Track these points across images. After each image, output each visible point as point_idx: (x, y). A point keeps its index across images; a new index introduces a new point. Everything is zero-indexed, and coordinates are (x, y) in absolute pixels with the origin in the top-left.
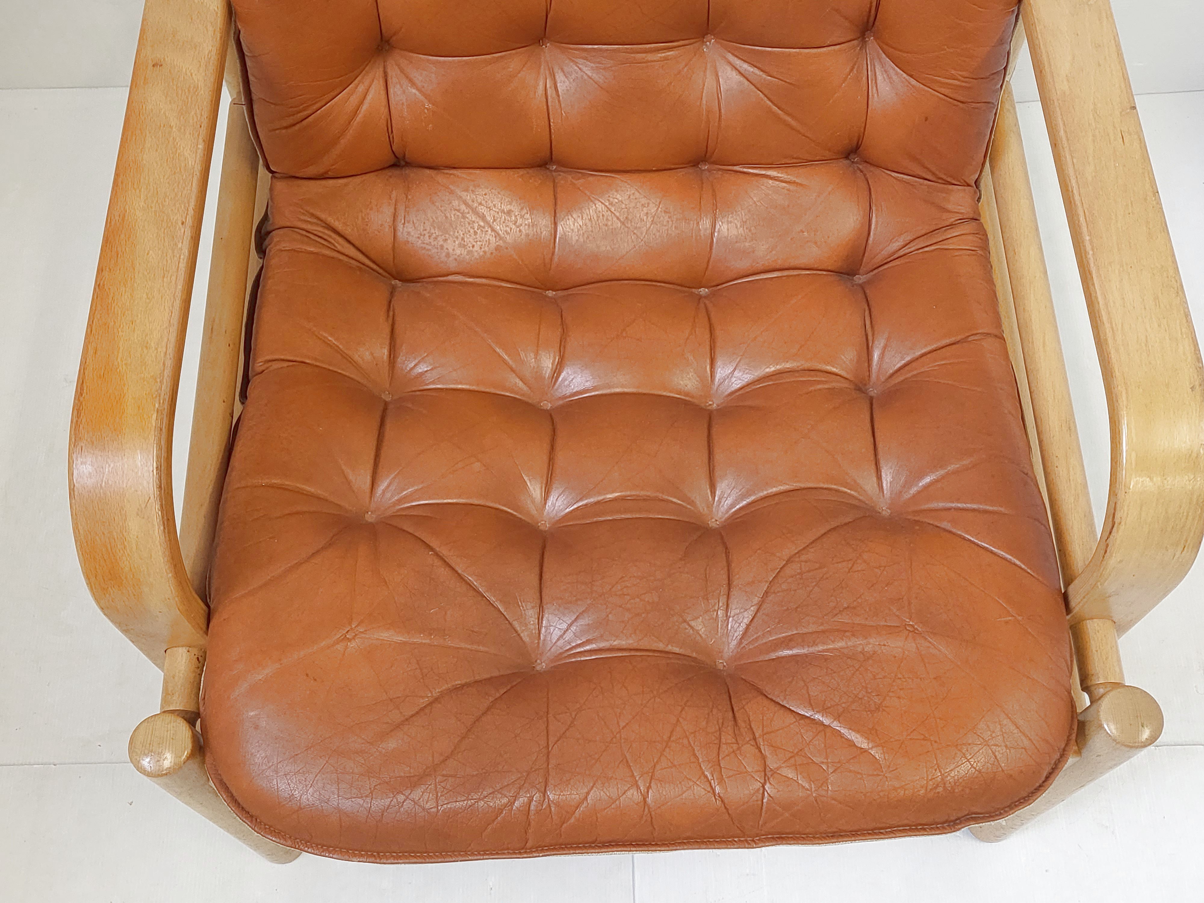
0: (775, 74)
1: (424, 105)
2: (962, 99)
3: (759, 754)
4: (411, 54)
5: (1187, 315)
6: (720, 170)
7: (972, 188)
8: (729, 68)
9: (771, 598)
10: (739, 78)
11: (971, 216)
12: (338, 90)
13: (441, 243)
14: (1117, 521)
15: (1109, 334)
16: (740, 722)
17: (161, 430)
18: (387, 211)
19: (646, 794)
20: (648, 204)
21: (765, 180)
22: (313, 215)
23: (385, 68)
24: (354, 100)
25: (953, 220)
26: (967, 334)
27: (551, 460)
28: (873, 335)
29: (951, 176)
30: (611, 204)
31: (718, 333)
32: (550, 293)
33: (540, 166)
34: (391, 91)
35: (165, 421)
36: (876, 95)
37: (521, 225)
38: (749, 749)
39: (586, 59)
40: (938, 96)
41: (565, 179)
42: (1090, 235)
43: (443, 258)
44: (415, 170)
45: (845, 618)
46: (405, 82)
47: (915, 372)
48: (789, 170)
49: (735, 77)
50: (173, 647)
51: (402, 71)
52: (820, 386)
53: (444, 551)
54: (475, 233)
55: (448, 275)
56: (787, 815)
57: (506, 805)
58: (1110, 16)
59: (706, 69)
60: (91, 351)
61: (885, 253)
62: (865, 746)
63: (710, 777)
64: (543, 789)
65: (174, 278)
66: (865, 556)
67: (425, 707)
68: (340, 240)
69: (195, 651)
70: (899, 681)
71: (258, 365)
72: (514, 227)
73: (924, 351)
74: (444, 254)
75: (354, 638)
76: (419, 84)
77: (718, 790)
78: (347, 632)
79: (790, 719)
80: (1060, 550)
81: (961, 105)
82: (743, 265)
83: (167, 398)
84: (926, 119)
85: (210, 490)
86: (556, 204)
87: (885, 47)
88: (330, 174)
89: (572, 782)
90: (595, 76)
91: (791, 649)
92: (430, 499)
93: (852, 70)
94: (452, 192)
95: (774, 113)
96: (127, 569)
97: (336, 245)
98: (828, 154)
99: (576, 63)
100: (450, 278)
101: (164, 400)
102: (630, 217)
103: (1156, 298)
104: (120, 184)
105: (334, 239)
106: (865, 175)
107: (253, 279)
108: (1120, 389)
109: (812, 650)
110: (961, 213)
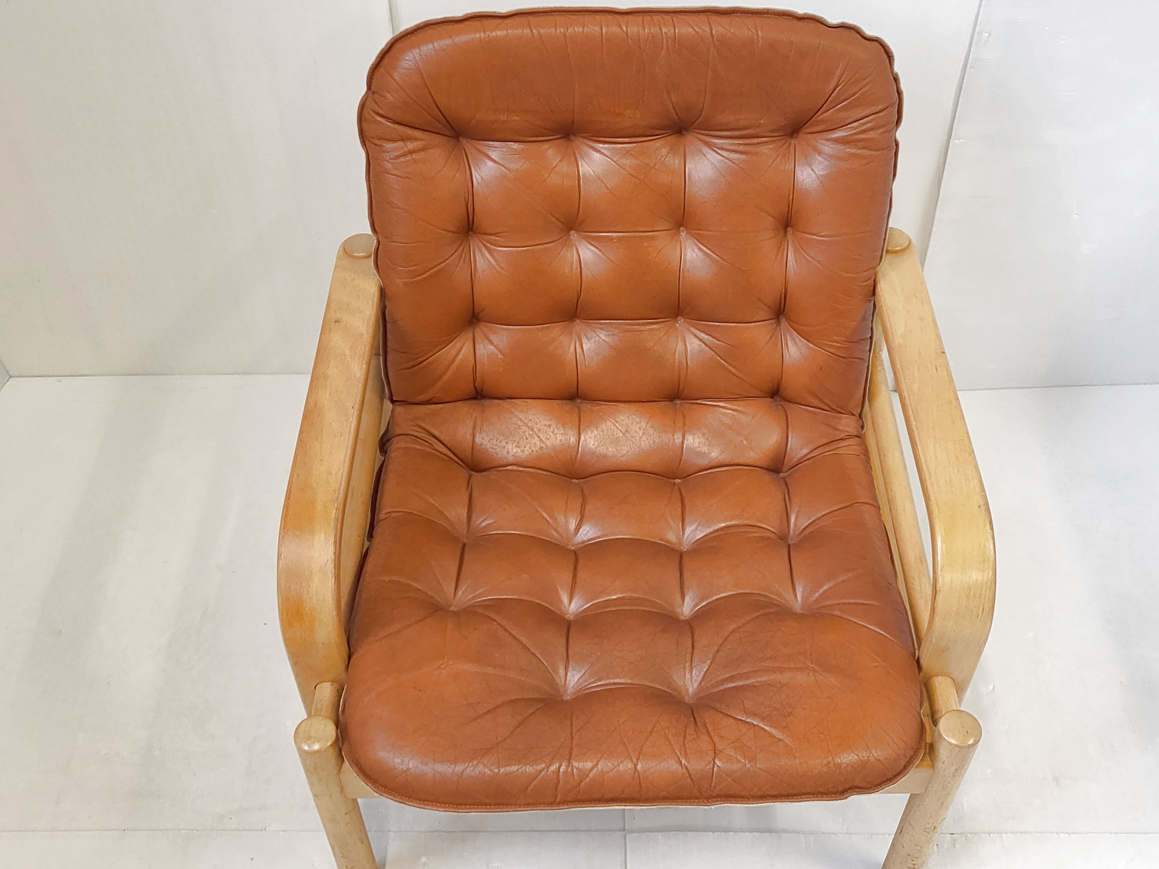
0: (722, 339)
1: (497, 356)
2: (842, 355)
3: (711, 741)
4: (491, 324)
5: (976, 466)
6: (688, 403)
7: (855, 417)
8: (692, 337)
9: (720, 653)
10: (699, 342)
11: (856, 434)
12: (444, 345)
13: (504, 444)
14: (938, 589)
15: (927, 477)
16: (699, 723)
17: (338, 519)
18: (470, 423)
19: (636, 763)
20: (640, 422)
21: (718, 408)
22: (420, 426)
23: (474, 333)
24: (453, 352)
25: (843, 436)
26: (853, 502)
27: (575, 576)
28: (790, 505)
29: (840, 408)
30: (616, 421)
31: (686, 501)
32: (574, 480)
33: (570, 399)
34: (477, 347)
35: (340, 515)
36: (787, 355)
37: (557, 434)
38: (705, 738)
39: (601, 329)
40: (827, 354)
41: (586, 406)
42: (915, 421)
43: (505, 454)
44: (488, 400)
45: (768, 664)
46: (486, 342)
47: (818, 526)
48: (735, 403)
49: (697, 342)
50: (322, 682)
51: (485, 335)
52: (755, 535)
53: (504, 623)
54: (527, 439)
55: (507, 466)
56: (729, 780)
57: (544, 769)
58: (929, 302)
59: (678, 336)
60: (295, 476)
61: (799, 456)
62: (781, 737)
63: (679, 754)
64: (568, 758)
65: (347, 437)
66: (783, 628)
67: (492, 710)
68: (438, 443)
69: (336, 685)
70: (803, 699)
71: (382, 515)
72: (552, 435)
73: (823, 513)
74: (506, 452)
75: (446, 668)
76: (496, 343)
77: (683, 761)
78: (441, 664)
79: (732, 721)
80: (917, 636)
81: (841, 359)
82: (703, 462)
83: (342, 502)
84: (821, 368)
85: (349, 588)
86: (580, 422)
87: (791, 323)
88: (434, 400)
89: (588, 754)
90: (606, 339)
91: (733, 682)
92: (494, 596)
93: (771, 337)
94: (512, 413)
95: (723, 365)
96: (308, 609)
97: (435, 446)
98: (759, 393)
99: (595, 332)
100: (509, 468)
101: (340, 503)
102: (629, 430)
103: (957, 458)
104: (314, 385)
105: (433, 442)
106: (784, 408)
107: (378, 467)
108: (934, 508)
109: (746, 682)
110: (848, 432)
